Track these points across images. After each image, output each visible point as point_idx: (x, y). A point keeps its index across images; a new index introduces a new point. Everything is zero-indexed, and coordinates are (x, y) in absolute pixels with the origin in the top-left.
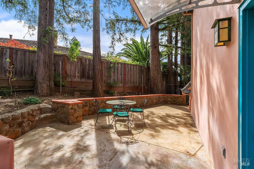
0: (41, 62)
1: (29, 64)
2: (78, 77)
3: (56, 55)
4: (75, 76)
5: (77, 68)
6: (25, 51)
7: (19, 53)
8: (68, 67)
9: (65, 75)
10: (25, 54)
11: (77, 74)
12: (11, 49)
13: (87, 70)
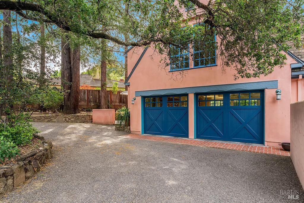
0: (103, 97)
1: (95, 97)
2: (118, 102)
3: (108, 91)
4: (116, 102)
5: (117, 97)
6: (93, 91)
7: (90, 92)
8: (113, 97)
9: (112, 102)
10: (93, 92)
11: (117, 101)
12: (87, 90)
13: (123, 98)
